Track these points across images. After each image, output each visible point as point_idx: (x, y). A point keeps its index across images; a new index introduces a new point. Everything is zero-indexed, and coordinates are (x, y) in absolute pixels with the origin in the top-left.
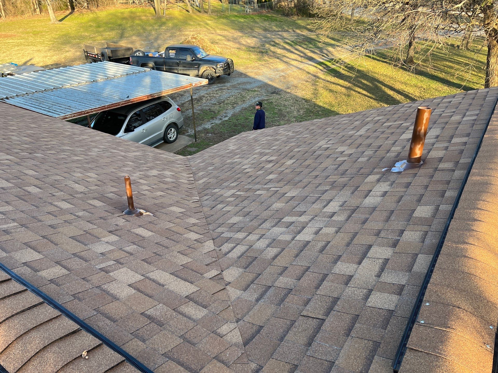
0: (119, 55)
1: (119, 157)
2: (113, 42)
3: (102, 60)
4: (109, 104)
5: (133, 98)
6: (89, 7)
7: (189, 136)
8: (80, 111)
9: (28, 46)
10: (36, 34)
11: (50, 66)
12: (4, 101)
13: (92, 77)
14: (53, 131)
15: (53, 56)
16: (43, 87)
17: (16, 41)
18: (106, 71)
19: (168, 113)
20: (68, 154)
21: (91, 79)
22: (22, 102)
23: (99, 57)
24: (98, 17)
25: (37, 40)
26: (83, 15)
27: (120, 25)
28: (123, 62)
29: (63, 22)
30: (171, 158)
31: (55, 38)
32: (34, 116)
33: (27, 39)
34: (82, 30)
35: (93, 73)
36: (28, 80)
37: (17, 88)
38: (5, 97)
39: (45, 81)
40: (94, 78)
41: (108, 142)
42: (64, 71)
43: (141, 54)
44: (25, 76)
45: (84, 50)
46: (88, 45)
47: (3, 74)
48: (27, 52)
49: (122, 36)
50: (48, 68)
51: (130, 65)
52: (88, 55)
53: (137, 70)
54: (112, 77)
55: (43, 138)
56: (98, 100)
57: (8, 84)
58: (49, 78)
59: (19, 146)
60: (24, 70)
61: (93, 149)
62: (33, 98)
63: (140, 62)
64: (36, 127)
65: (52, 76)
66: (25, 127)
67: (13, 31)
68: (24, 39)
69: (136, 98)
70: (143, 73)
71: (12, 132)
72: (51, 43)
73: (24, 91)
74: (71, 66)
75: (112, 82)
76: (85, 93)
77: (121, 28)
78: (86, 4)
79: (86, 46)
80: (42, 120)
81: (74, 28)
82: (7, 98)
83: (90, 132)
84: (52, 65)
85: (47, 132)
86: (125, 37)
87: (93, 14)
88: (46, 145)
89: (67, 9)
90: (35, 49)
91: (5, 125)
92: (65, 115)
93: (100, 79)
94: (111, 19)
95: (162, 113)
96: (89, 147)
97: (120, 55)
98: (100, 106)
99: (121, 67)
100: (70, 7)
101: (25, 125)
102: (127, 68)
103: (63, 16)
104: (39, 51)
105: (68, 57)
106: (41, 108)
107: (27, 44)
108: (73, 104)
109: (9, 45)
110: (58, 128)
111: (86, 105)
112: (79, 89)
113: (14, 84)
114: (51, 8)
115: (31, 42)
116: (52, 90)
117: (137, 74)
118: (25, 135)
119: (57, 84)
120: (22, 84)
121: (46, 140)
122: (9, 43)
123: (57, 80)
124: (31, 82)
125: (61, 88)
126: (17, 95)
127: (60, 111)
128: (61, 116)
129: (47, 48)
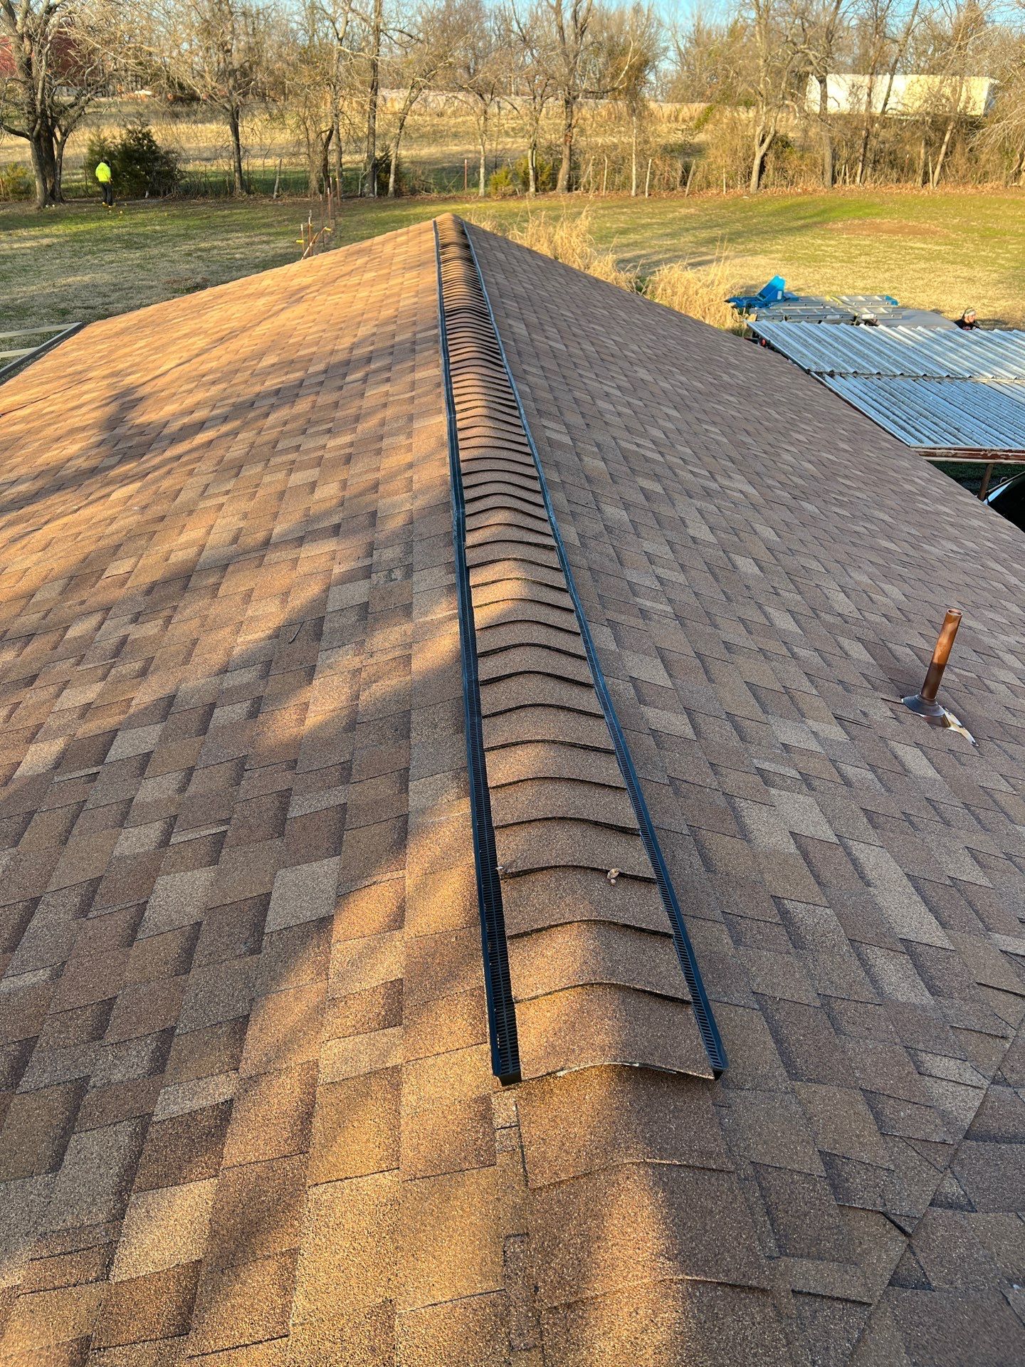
1: (995, 584)
8: (978, 446)
9: (952, 263)
10: (988, 236)
12: (824, 378)
14: (879, 472)
15: (998, 299)
16: (922, 367)
20: (874, 527)
22: (857, 391)
25: (983, 253)
32: (862, 428)
33: (957, 246)
36: (899, 344)
37: (864, 357)
38: (829, 370)
39: (936, 353)
41: (996, 541)
42: (998, 340)
44: (902, 333)
47: (855, 318)
48: (940, 280)
55: (846, 477)
57: (851, 342)
58: (952, 350)
59: (783, 476)
60: (904, 318)
61: (944, 542)
62: (887, 388)
64: (847, 451)
65: (962, 346)
66: (824, 442)
67: (935, 222)
68: (951, 244)
71: (792, 444)
72: (1013, 264)
73: (875, 367)
80: (872, 441)
82: (832, 374)
83: (967, 504)
85: (863, 469)
88: (841, 493)
90: (965, 275)
91: (787, 426)
92: (933, 445)
96: (936, 533)
101: (828, 439)
104: (971, 280)
106: (889, 413)
107: (951, 257)
108: (970, 425)
109: (909, 254)
110: (895, 468)
111: (1001, 436)
113: (864, 346)
115: (966, 255)
116: (940, 380)
118: (813, 458)
119: (961, 368)
120: (881, 348)
121: (848, 483)
122: (912, 248)
123: (966, 358)
124: (904, 350)
125: (965, 379)
126: (855, 372)
127: (927, 434)
128: (923, 445)
129: (995, 275)
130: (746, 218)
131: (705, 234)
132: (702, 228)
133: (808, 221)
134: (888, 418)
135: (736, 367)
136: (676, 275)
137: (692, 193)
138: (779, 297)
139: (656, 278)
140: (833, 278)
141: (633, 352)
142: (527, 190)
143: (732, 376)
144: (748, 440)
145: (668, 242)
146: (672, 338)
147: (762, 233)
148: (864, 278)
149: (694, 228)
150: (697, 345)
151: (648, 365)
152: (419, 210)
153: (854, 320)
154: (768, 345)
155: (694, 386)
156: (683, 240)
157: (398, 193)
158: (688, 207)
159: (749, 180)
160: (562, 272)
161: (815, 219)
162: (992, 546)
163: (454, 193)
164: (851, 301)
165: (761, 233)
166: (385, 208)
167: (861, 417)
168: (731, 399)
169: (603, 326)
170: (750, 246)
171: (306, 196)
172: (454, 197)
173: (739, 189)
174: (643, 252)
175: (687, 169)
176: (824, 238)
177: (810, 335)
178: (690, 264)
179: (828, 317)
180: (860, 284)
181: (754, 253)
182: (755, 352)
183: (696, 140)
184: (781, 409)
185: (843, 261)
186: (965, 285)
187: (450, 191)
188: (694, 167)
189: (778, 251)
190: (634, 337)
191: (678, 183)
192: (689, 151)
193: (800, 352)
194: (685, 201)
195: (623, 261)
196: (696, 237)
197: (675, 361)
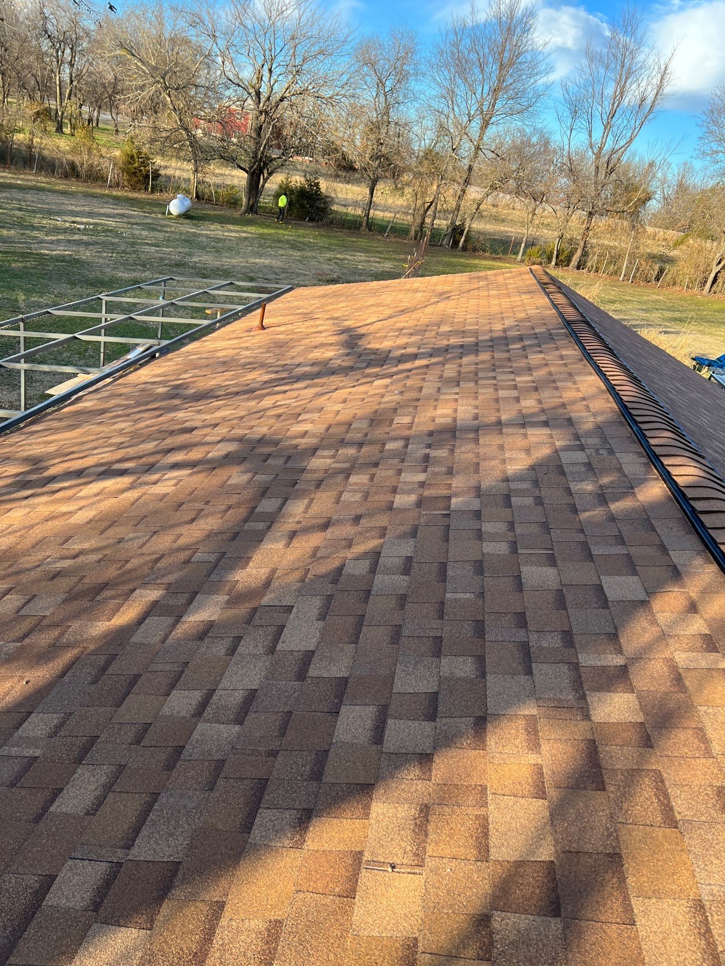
130: (699, 310)
132: (668, 310)
137: (662, 287)
142: (550, 263)
145: (643, 315)
147: (710, 322)
149: (662, 309)
152: (476, 262)
156: (654, 315)
157: (464, 249)
158: (658, 295)
159: (704, 286)
163: (500, 255)
166: (455, 256)
170: (701, 328)
171: (405, 239)
172: (500, 258)
173: (696, 290)
175: (661, 271)
183: (672, 254)
187: (498, 254)
188: (667, 270)
191: (653, 278)
192: (665, 260)
194: (656, 290)
196: (663, 315)
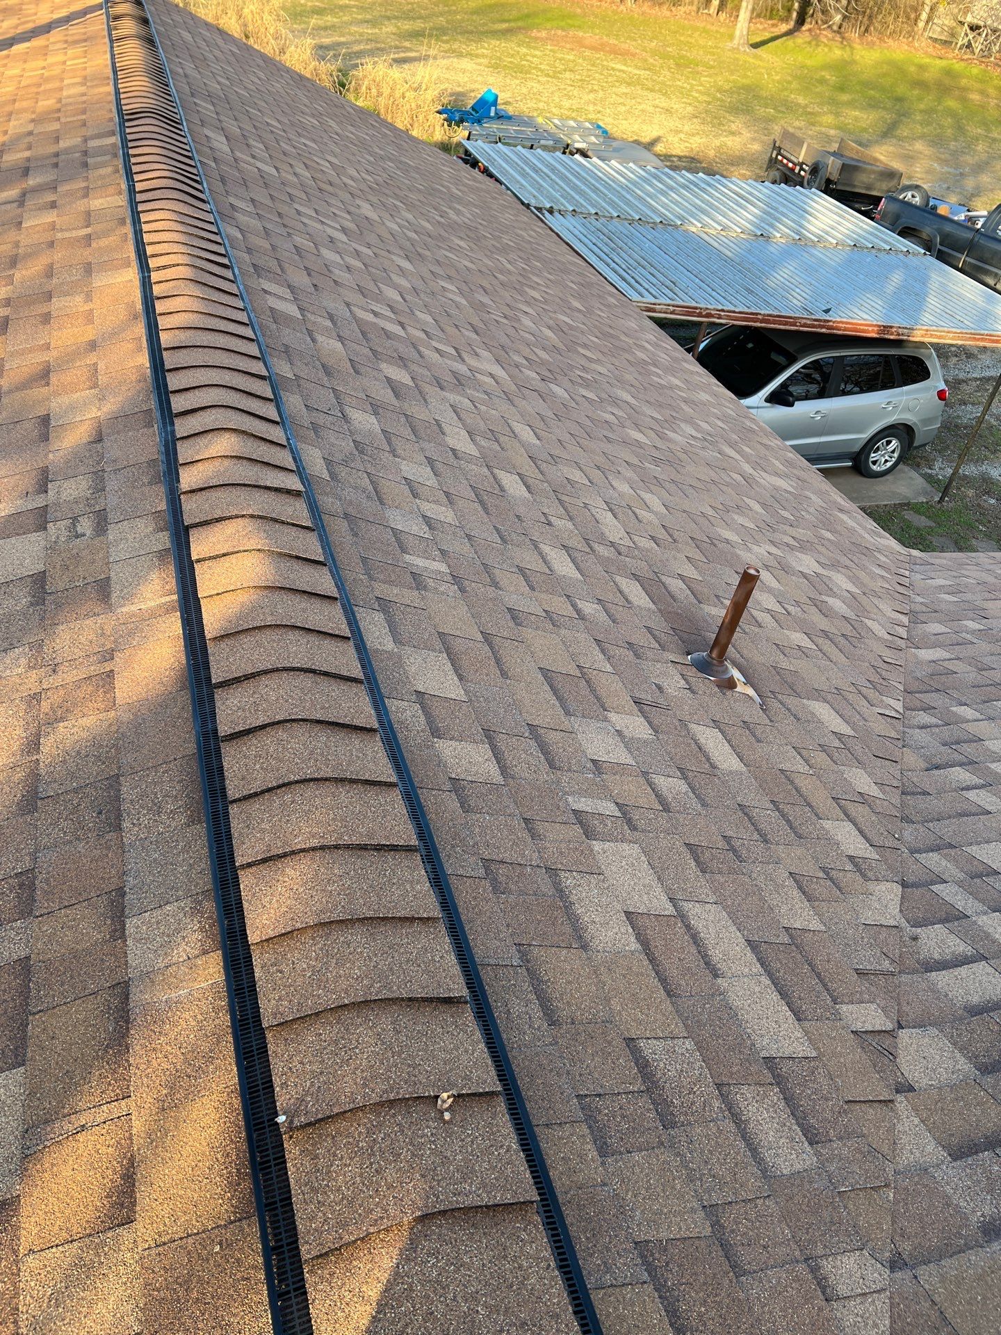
0: (856, 183)
1: (735, 476)
2: (855, 142)
3: (805, 183)
4: (771, 312)
5: (839, 319)
6: (843, 29)
7: (929, 479)
8: (694, 304)
9: (652, 90)
10: (682, 64)
11: (675, 159)
12: (543, 214)
13: (762, 225)
14: (612, 336)
15: (693, 135)
16: (637, 210)
17: (630, 69)
18: (805, 219)
19: (908, 393)
20: (621, 413)
21: (758, 227)
22: (577, 233)
23: (802, 173)
24: (854, 62)
25: (678, 83)
26: (817, 45)
27: (900, 100)
28: (857, 206)
29: (759, 51)
30: (866, 535)
31: (720, 90)
32: (588, 280)
33: (655, 73)
34: (794, 85)
35: (771, 215)
36: (613, 181)
37: (581, 192)
38: (548, 206)
39: (649, 196)
40: (767, 227)
41: (724, 418)
42: (703, 185)
43: (917, 199)
44: (613, 168)
45: (775, 142)
46: (791, 130)
47: (568, 145)
48: (640, 107)
49: (888, 132)
50: (668, 164)
51: (872, 219)
52: (780, 158)
53: (886, 242)
54: (813, 241)
55: (585, 346)
56: (747, 290)
57: (568, 174)
58: (662, 192)
59: (528, 350)
60: (615, 150)
61: (683, 425)
62: (606, 231)
63: (905, 222)
64: (579, 311)
65: (672, 189)
66: (559, 300)
67: (634, 43)
68: (649, 69)
69: (847, 323)
70: (901, 256)
71: (528, 303)
72: (706, 98)
73: (593, 206)
74: (724, 177)
75: (805, 255)
76: (727, 260)
77: (897, 107)
78: (838, 18)
79: (786, 134)
80: (600, 296)
81: (777, 73)
82: (551, 211)
83: (692, 373)
84: (680, 158)
85: (599, 334)
86: (895, 137)
87: (843, 48)
88: (584, 369)
89: (786, 19)
90: (663, 105)
91: (521, 279)
92: (653, 300)
93: (781, 234)
94: (885, 75)
95: (892, 387)
96: (674, 414)
97: (860, 184)
98: (746, 310)
99: (848, 220)
100: (794, 15)
101: (561, 295)
102: (861, 228)
103: (767, 35)
104: (668, 111)
105: (725, 150)
106: (609, 261)
107: (650, 84)
108: (685, 279)
109: (611, 75)
110: (626, 331)
111: (714, 294)
112: (716, 245)
113: (580, 181)
114: (750, 7)
115: (663, 83)
116: (654, 226)
117: (882, 255)
118: (551, 322)
119: (673, 214)
120: (597, 185)
121: (588, 354)
122: (613, 69)
123: (676, 203)
124: (619, 189)
125: (676, 227)
126: (574, 210)
127: (647, 286)
128: (644, 300)
129: (690, 109)
130: (449, 12)
131: (407, 26)
132: (405, 19)
133: (513, 24)
134: (608, 265)
135: (459, 200)
136: (381, 73)
138: (492, 114)
139: (358, 73)
140: (540, 93)
141: (352, 178)
143: (458, 213)
144: (486, 300)
145: (369, 30)
146: (390, 160)
147: (468, 32)
148: (570, 98)
149: (396, 18)
150: (417, 169)
151: (370, 197)
153: (566, 149)
154: (486, 171)
155: (423, 228)
156: (384, 30)
160: (261, 62)
161: (520, 24)
162: (723, 426)
164: (563, 125)
165: (465, 32)
167: (584, 264)
168: (462, 243)
169: (314, 141)
170: (456, 46)
174: (343, 39)
176: (529, 47)
177: (527, 162)
178: (395, 60)
179: (543, 142)
180: (566, 103)
181: (460, 55)
182: (475, 180)
184: (512, 256)
185: (548, 75)
186: (663, 116)
189: (483, 56)
190: (351, 157)
193: (518, 182)
195: (321, 47)
196: (398, 28)
197: (397, 191)
